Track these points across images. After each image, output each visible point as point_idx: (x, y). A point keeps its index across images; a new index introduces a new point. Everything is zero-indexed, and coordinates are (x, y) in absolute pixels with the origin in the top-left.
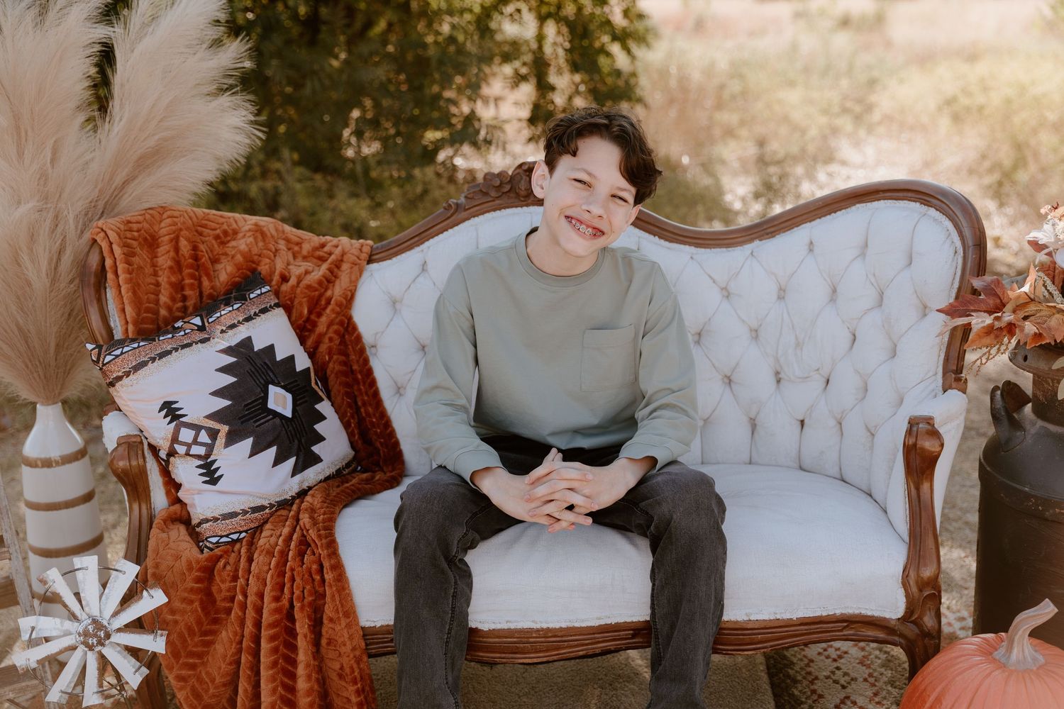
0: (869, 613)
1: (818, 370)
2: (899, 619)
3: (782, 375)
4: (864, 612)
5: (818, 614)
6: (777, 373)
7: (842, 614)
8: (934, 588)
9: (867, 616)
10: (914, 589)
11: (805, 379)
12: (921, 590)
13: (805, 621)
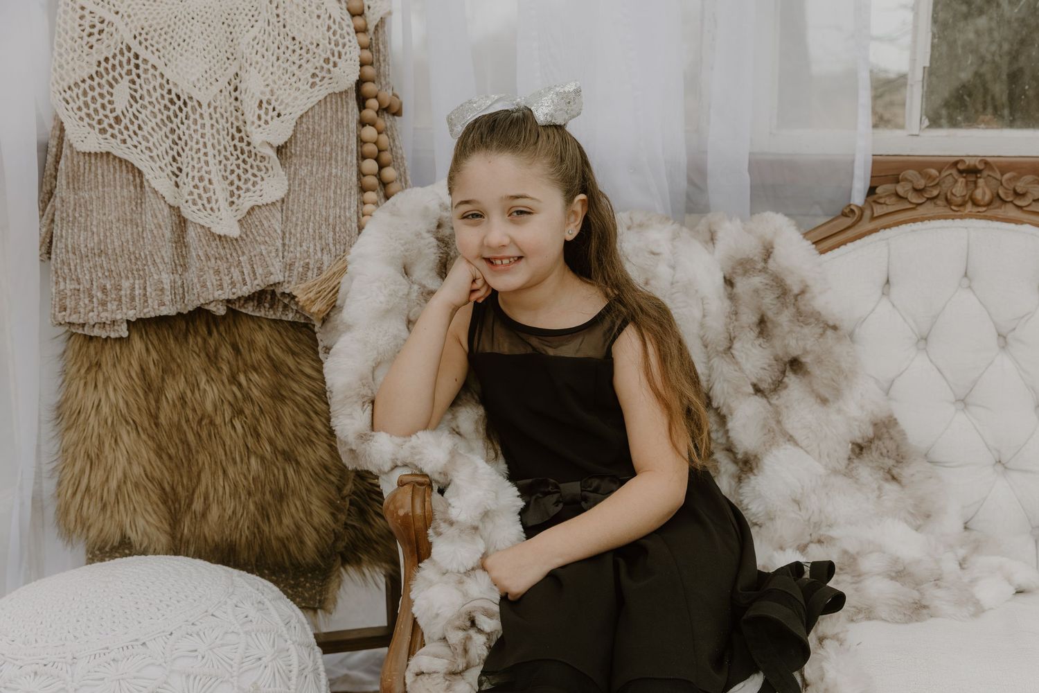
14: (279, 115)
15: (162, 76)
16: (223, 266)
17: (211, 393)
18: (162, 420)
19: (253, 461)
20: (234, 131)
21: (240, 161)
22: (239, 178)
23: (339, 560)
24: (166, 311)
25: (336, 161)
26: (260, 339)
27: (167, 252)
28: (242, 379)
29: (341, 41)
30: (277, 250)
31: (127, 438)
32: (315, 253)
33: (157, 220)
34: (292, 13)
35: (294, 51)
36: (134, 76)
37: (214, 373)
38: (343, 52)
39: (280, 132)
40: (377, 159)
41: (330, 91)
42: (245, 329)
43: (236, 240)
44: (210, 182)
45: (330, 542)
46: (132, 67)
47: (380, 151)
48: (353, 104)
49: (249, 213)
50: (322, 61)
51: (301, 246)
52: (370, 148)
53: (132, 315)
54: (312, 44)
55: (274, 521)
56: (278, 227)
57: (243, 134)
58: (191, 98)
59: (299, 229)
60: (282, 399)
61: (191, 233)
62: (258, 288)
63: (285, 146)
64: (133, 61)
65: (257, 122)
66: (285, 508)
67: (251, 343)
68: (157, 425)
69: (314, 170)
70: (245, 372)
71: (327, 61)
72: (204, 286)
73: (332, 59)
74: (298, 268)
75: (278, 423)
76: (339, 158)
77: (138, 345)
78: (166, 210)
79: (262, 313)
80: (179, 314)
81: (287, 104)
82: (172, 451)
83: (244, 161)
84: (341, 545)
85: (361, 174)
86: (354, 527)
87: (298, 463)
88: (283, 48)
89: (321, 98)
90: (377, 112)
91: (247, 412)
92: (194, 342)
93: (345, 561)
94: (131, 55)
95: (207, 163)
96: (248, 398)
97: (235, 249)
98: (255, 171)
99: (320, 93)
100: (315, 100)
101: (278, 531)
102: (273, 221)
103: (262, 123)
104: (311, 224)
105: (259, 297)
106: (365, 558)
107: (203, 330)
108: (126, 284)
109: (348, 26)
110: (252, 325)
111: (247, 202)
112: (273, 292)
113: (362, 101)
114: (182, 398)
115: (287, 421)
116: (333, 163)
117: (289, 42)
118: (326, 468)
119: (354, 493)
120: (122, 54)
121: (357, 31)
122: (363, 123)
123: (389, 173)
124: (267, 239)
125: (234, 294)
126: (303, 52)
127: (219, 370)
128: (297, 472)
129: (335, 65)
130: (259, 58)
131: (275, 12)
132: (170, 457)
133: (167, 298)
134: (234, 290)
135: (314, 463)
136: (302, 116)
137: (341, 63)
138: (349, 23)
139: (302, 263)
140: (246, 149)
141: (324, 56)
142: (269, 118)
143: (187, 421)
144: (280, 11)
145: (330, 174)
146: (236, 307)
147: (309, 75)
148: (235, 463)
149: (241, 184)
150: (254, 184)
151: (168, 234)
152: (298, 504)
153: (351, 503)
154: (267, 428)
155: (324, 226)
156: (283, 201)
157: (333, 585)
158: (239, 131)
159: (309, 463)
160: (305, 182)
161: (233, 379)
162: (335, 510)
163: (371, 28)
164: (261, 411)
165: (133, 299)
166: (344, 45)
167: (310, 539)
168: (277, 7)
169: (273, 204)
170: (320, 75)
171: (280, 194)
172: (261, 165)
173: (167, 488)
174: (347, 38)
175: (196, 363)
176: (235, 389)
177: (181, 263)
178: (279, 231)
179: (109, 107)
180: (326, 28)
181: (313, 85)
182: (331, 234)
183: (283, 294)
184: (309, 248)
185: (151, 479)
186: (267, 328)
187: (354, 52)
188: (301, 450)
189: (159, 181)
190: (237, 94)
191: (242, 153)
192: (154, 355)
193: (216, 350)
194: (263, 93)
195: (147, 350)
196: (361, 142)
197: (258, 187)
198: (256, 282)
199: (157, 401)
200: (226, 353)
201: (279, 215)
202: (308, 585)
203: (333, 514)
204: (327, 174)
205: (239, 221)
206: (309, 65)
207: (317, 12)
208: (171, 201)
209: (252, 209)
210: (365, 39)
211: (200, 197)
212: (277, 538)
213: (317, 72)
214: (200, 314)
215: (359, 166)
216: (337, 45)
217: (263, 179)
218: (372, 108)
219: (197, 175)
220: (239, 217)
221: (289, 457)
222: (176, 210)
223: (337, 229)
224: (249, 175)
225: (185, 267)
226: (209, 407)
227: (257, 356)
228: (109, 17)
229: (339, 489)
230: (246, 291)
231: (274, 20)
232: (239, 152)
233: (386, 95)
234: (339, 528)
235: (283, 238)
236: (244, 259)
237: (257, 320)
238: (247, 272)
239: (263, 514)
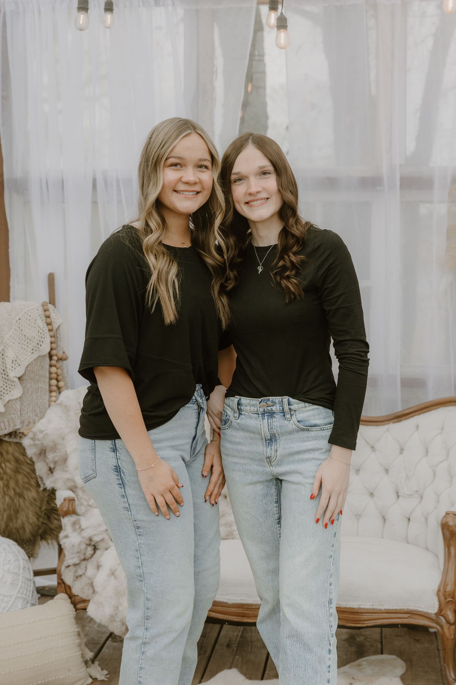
0: (421, 610)
1: (417, 491)
2: (436, 614)
3: (399, 494)
4: (418, 609)
5: (395, 608)
6: (398, 493)
7: (407, 609)
8: (452, 598)
9: (420, 611)
10: (442, 598)
11: (410, 496)
12: (445, 599)
13: (388, 611)
14: (20, 365)
19: (7, 498)
20: (2, 371)
21: (4, 383)
22: (4, 389)
23: (39, 538)
25: (41, 381)
26: (11, 449)
29: (43, 336)
30: (18, 416)
32: (33, 417)
34: (24, 326)
35: (25, 340)
38: (44, 340)
39: (20, 372)
40: (57, 379)
41: (39, 355)
42: (5, 446)
43: (3, 413)
45: (36, 529)
47: (58, 376)
48: (47, 359)
49: (8, 402)
50: (36, 345)
51: (27, 414)
52: (54, 376)
54: (32, 337)
55: (14, 521)
56: (19, 407)
57: (5, 372)
59: (26, 408)
60: (19, 472)
62: (11, 431)
63: (21, 376)
65: (12, 369)
66: (18, 515)
67: (8, 453)
69: (33, 385)
70: (4, 463)
71: (38, 344)
73: (40, 343)
74: (26, 423)
75: (17, 482)
76: (42, 380)
79: (11, 440)
81: (23, 361)
83: (6, 383)
84: (40, 531)
85: (50, 385)
86: (45, 524)
87: (24, 498)
88: (21, 340)
89: (35, 358)
90: (57, 361)
91: (5, 478)
93: (42, 538)
96: (5, 473)
97: (2, 417)
98: (10, 386)
99: (35, 356)
100: (33, 359)
101: (15, 525)
102: (17, 405)
103: (13, 369)
104: (31, 406)
105: (10, 434)
106: (50, 537)
109: (46, 330)
110: (8, 444)
111: (7, 398)
112: (16, 433)
113: (51, 356)
115: (21, 481)
116: (40, 382)
117: (23, 337)
118: (35, 500)
119: (46, 510)
121: (49, 330)
122: (51, 366)
123: (61, 384)
124: (15, 412)
125: (2, 433)
126: (29, 341)
128: (24, 502)
129: (41, 345)
130: (12, 344)
131: (18, 325)
134: (2, 432)
135: (30, 498)
136: (28, 365)
137: (43, 345)
138: (46, 328)
139: (27, 421)
140: (7, 378)
141: (37, 342)
142: (16, 367)
144: (20, 325)
145: (38, 387)
146: (2, 438)
147: (31, 349)
149: (5, 391)
150: (10, 391)
152: (24, 514)
153: (45, 514)
154: (12, 484)
155: (36, 407)
156: (20, 397)
157: (37, 548)
158: (4, 371)
159: (28, 497)
160: (29, 390)
162: (38, 517)
163: (55, 329)
164: (10, 478)
166: (44, 338)
167: (28, 528)
168: (19, 324)
169: (17, 399)
170: (35, 349)
171: (19, 395)
172: (13, 384)
174: (46, 335)
178: (19, 409)
180: (37, 331)
181: (33, 353)
182: (39, 409)
183: (20, 433)
184: (30, 415)
186: (13, 446)
187: (48, 340)
188: (25, 492)
190: (3, 357)
191: (5, 379)
194: (14, 358)
196: (50, 373)
197: (11, 393)
198: (10, 429)
201: (19, 403)
202: (27, 548)
203: (38, 519)
204: (37, 387)
205: (4, 405)
206: (31, 346)
207: (34, 325)
209: (9, 401)
210: (52, 333)
212: (15, 528)
213: (34, 348)
215: (49, 382)
216: (42, 337)
217: (13, 389)
218: (54, 360)
220: (4, 404)
221: (21, 495)
223: (41, 407)
224: (8, 388)
227: (10, 457)
229: (40, 508)
230: (6, 432)
231: (18, 329)
232: (4, 379)
233: (60, 354)
234: (40, 524)
235: (21, 411)
236: (5, 420)
237: (10, 443)
238: (7, 424)
239: (10, 518)
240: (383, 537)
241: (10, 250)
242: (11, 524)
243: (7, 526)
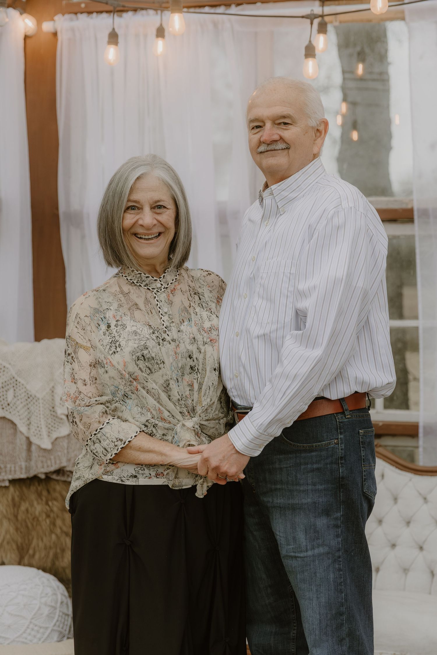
15: (25, 388)
16: (44, 460)
17: (38, 508)
18: (19, 518)
19: (54, 537)
20: (51, 408)
22: (52, 426)
24: (23, 476)
27: (24, 454)
28: (50, 503)
30: (65, 454)
31: (5, 523)
33: (21, 442)
36: (15, 388)
37: (40, 501)
42: (52, 484)
43: (50, 450)
44: (41, 428)
46: (15, 385)
49: (55, 440)
51: (73, 452)
53: (10, 477)
56: (65, 445)
57: (54, 409)
58: (35, 396)
59: (73, 446)
61: (33, 448)
62: (58, 468)
64: (15, 382)
65: (60, 406)
67: (55, 490)
68: (17, 519)
70: (51, 501)
72: (37, 467)
74: (72, 461)
77: (12, 489)
78: (24, 439)
79: (58, 478)
80: (28, 478)
82: (22, 530)
83: (54, 420)
91: (51, 516)
92: (33, 488)
94: (14, 380)
95: (40, 421)
96: (52, 511)
97: (49, 453)
98: (58, 424)
102: (64, 443)
107: (37, 484)
108: (8, 466)
110: (55, 482)
111: (55, 435)
112: (63, 471)
114: (27, 510)
120: (11, 379)
124: (61, 450)
127: (42, 499)
132: (21, 532)
133: (24, 471)
134: (48, 469)
143: (29, 519)
146: (49, 475)
148: (46, 535)
149: (52, 428)
151: (25, 447)
154: (59, 522)
156: (69, 435)
161: (47, 504)
165: (11, 471)
169: (64, 437)
172: (61, 421)
173: (19, 544)
175: (33, 497)
176: (47, 507)
177: (29, 458)
178: (66, 447)
179: (5, 399)
185: (13, 540)
186: (60, 483)
189: (22, 428)
191: (54, 416)
192: (17, 493)
193: (41, 492)
195: (15, 492)
197: (59, 430)
199: (18, 510)
200: (45, 493)
201: (66, 441)
205: (51, 443)
208: (26, 435)
209: (57, 438)
211: (37, 434)
214: (35, 478)
217: (61, 427)
219: (36, 425)
220: (52, 441)
222: (28, 438)
224: (56, 425)
225: (30, 460)
226: (37, 513)
228: (7, 366)
230: (52, 469)
232: (52, 416)
235: (68, 449)
236: (52, 457)
237: (57, 481)
238: (53, 461)
239: (56, 556)
240: (430, 593)
241: (68, 286)
242: (57, 563)
243: (53, 564)
